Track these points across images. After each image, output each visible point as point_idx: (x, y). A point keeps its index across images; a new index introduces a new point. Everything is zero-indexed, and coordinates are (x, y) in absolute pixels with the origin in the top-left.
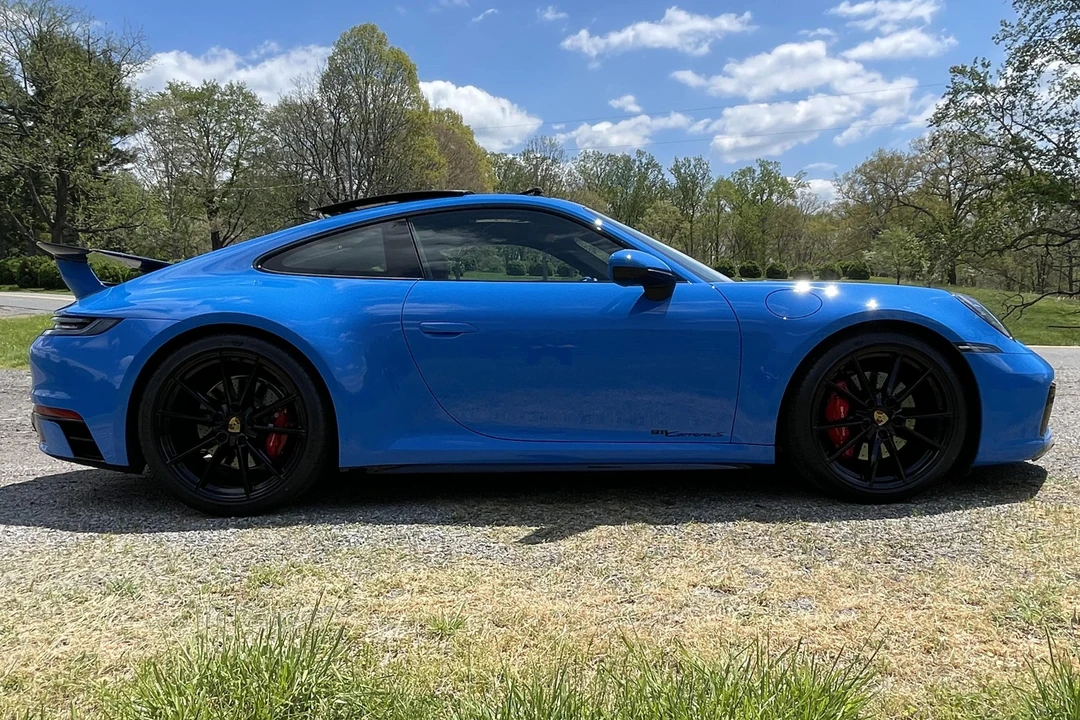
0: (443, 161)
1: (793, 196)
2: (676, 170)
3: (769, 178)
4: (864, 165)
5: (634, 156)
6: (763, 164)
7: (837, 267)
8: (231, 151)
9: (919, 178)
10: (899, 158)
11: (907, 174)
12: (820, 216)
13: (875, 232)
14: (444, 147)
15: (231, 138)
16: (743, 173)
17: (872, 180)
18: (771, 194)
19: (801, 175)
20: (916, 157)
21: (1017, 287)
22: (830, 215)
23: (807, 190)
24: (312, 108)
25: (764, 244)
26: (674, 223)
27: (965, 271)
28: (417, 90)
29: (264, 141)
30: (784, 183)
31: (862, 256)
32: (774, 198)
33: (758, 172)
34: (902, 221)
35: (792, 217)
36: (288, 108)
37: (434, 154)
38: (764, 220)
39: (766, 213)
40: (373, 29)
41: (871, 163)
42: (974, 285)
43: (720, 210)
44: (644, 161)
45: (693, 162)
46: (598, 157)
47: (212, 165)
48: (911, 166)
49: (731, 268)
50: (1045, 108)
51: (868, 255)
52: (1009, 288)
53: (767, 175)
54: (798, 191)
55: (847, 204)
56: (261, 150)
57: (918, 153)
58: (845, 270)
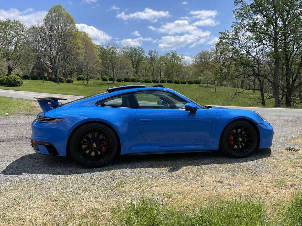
0: (83, 47)
1: (180, 61)
2: (150, 53)
3: (174, 56)
4: (199, 54)
5: (137, 48)
6: (173, 52)
7: (192, 81)
8: (14, 41)
9: (212, 58)
10: (208, 52)
11: (210, 57)
12: (188, 67)
13: (202, 72)
14: (83, 43)
15: (15, 37)
16: (167, 54)
17: (201, 58)
18: (175, 60)
19: (182, 55)
20: (212, 52)
21: (236, 87)
22: (190, 66)
23: (184, 60)
24: (42, 29)
25: (173, 74)
26: (149, 67)
27: (224, 82)
28: (75, 26)
29: (26, 38)
30: (178, 57)
31: (198, 78)
32: (176, 61)
33: (171, 54)
34: (208, 69)
35: (180, 67)
36: (34, 28)
37: (80, 45)
38: (173, 67)
39: (173, 65)
40: (61, 7)
41: (201, 53)
42: (226, 86)
43: (161, 64)
44: (140, 50)
45: (153, 51)
46: (127, 48)
47: (8, 45)
48: (210, 55)
49: (165, 80)
50: (244, 43)
51: (200, 78)
52: (235, 87)
53: (173, 55)
54: (182, 60)
55: (195, 64)
56: (25, 41)
57: (212, 51)
58: (194, 82)
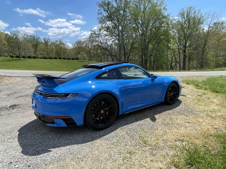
1: (65, 46)
2: (44, 39)
3: (61, 43)
5: (35, 36)
9: (84, 45)
12: (70, 49)
13: (79, 53)
16: (56, 41)
17: (78, 44)
18: (61, 45)
25: (61, 53)
26: (44, 49)
30: (63, 43)
32: (62, 45)
33: (59, 41)
35: (65, 49)
38: (60, 49)
39: (61, 49)
43: (53, 47)
44: (37, 37)
45: (47, 38)
48: (83, 43)
49: (57, 57)
51: (78, 56)
54: (66, 45)
58: (75, 58)
